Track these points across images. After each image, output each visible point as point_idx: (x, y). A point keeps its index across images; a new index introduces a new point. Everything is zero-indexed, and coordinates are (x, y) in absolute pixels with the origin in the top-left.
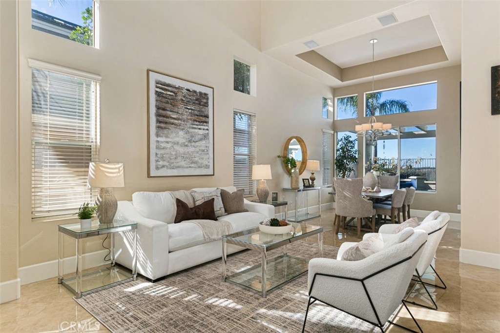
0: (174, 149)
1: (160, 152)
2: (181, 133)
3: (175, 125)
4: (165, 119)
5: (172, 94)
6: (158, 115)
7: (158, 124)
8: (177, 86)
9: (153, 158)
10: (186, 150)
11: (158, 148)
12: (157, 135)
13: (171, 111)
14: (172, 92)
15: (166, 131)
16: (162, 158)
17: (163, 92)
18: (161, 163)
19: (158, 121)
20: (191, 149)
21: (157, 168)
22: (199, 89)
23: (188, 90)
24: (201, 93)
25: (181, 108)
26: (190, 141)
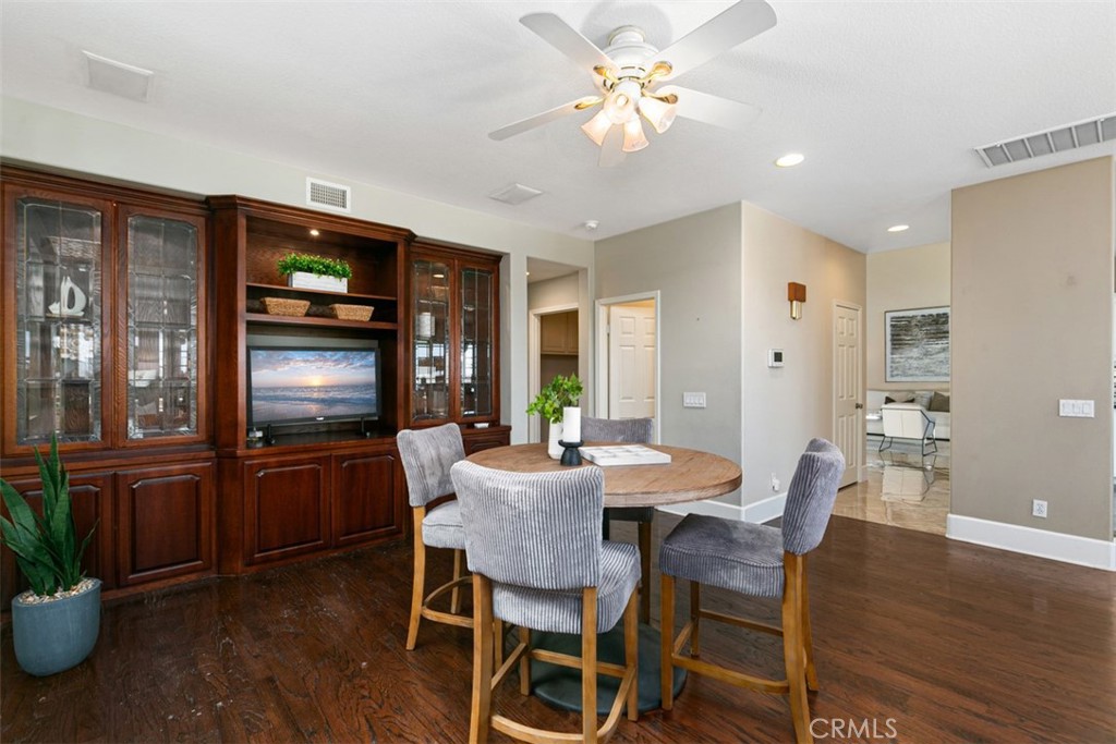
0: (908, 362)
1: (894, 365)
2: (915, 350)
3: (909, 345)
4: (900, 341)
5: (906, 323)
6: (892, 340)
7: (894, 346)
8: (911, 316)
9: (888, 370)
10: (921, 362)
11: (893, 362)
12: (892, 354)
13: (906, 335)
14: (906, 321)
15: (900, 351)
16: (897, 368)
17: (900, 323)
18: (895, 373)
19: (893, 344)
20: (926, 361)
21: (892, 376)
22: (934, 312)
23: (923, 316)
24: (938, 315)
25: (916, 331)
26: (925, 355)
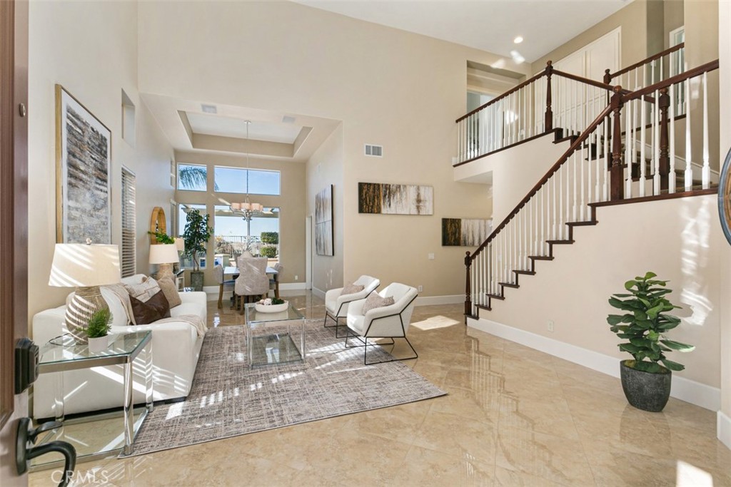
0: (83, 220)
2: (88, 195)
3: (83, 182)
4: (74, 171)
5: (80, 131)
6: (69, 163)
7: (69, 179)
8: (84, 121)
10: (92, 221)
11: (70, 218)
12: (69, 197)
13: (80, 160)
14: (80, 128)
15: (76, 191)
17: (73, 126)
19: (69, 174)
20: (95, 221)
22: (100, 129)
23: (93, 129)
24: (101, 137)
25: (88, 155)
26: (94, 209)
